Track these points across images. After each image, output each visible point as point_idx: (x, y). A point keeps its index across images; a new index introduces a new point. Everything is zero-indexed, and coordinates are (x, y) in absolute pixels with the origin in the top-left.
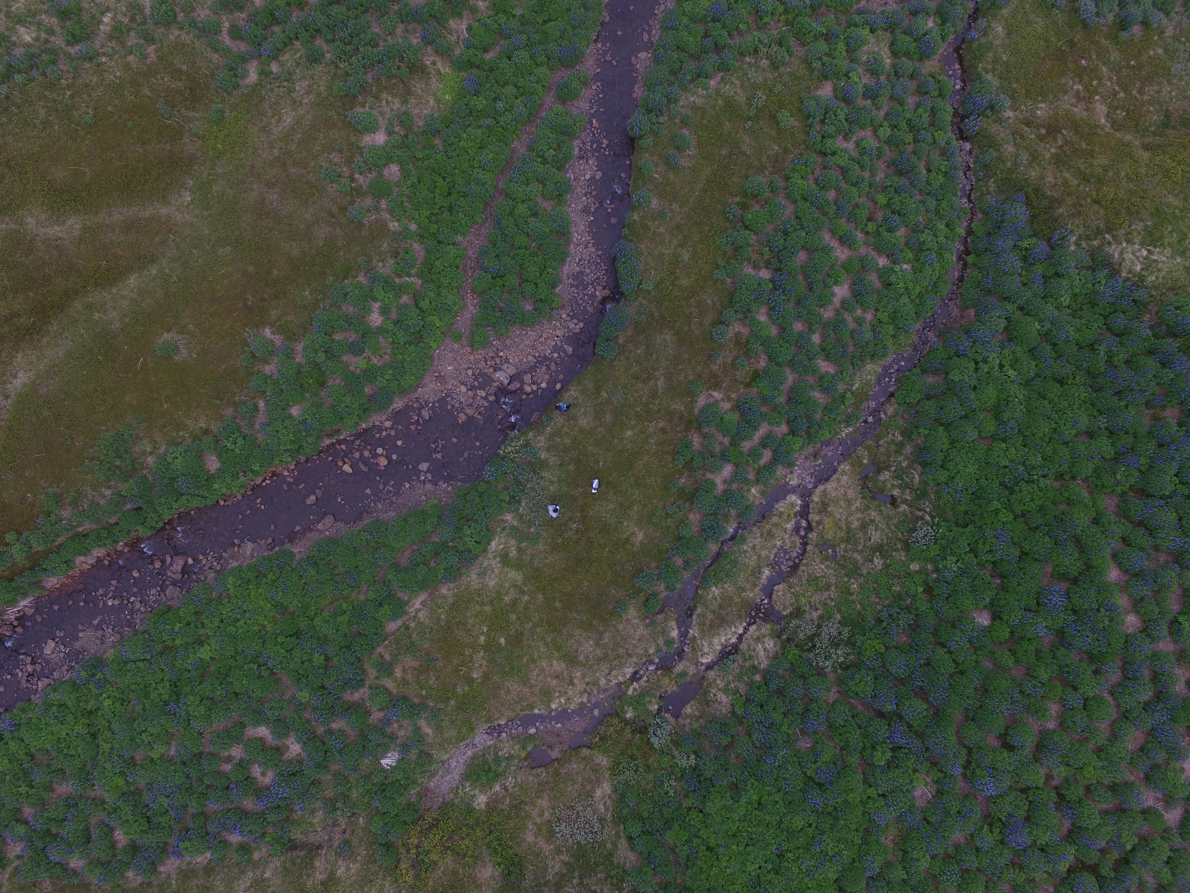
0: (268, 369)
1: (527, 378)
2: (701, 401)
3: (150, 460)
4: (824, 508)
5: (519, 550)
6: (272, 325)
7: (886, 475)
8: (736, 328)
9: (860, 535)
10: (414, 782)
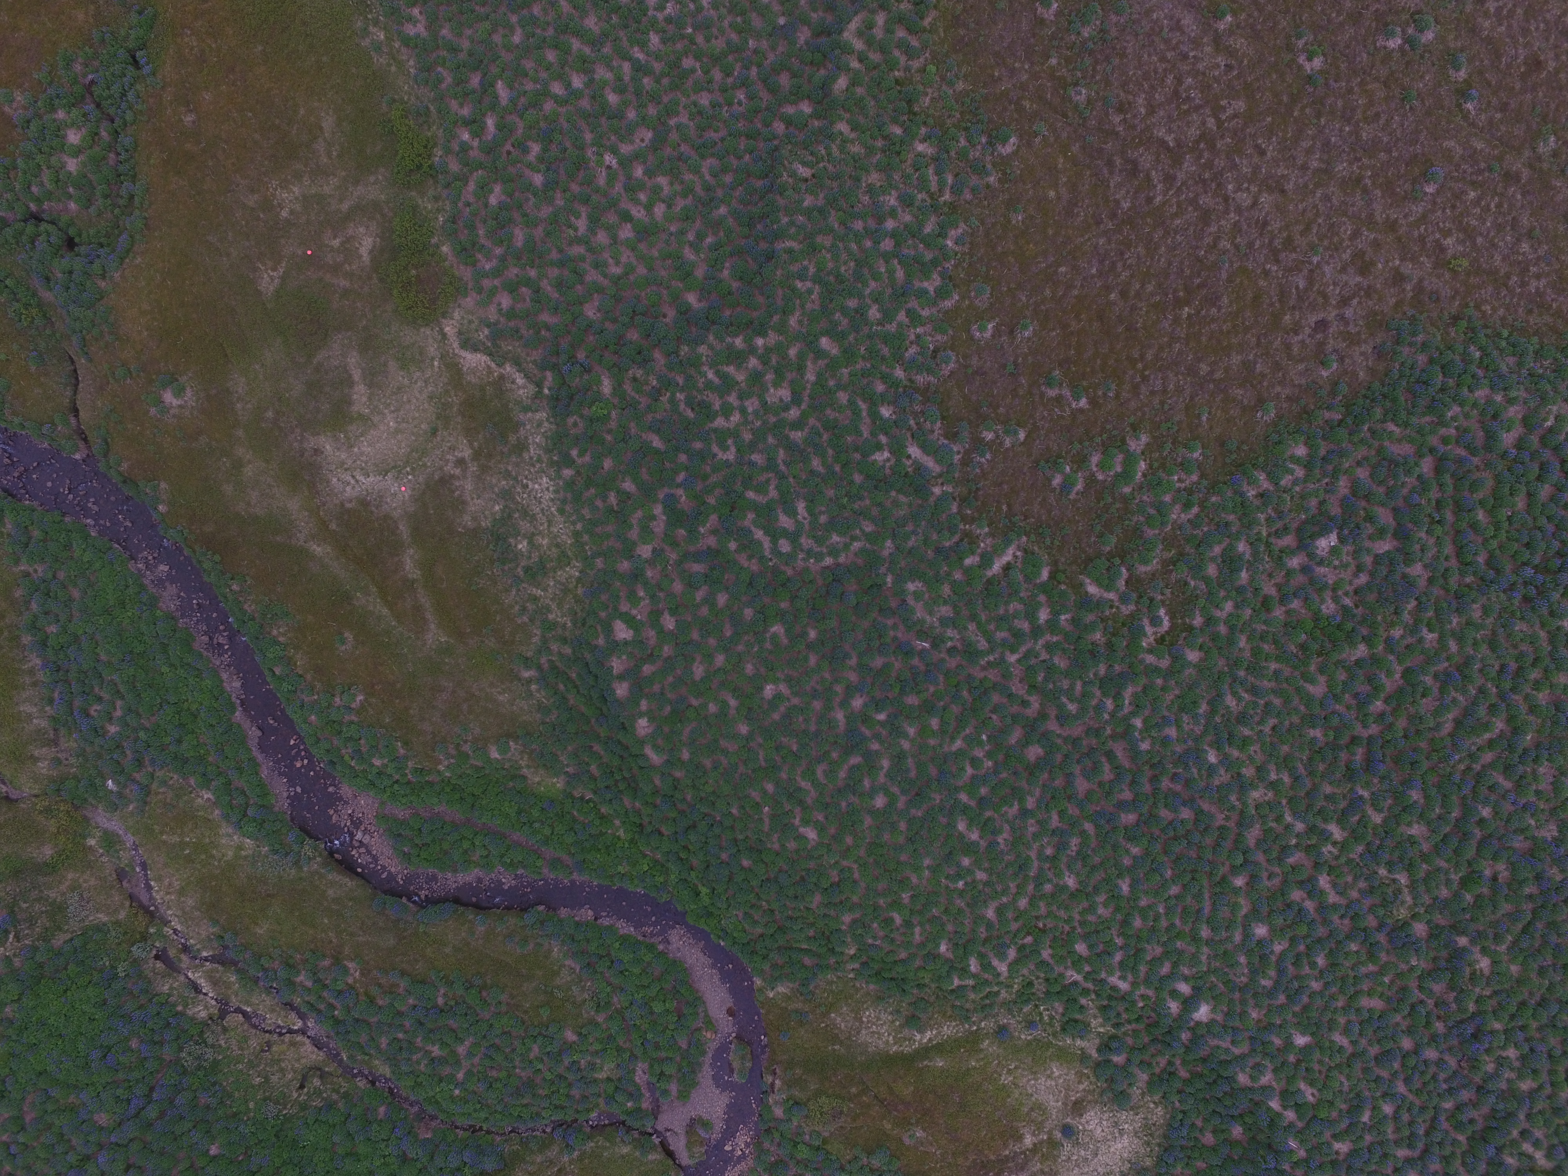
0: (337, 699)
1: (363, 850)
2: (350, 965)
3: (275, 632)
4: (293, 1044)
5: (246, 857)
6: (366, 700)
7: (317, 1082)
8: (403, 983)
9: (276, 1068)
10: (99, 802)
